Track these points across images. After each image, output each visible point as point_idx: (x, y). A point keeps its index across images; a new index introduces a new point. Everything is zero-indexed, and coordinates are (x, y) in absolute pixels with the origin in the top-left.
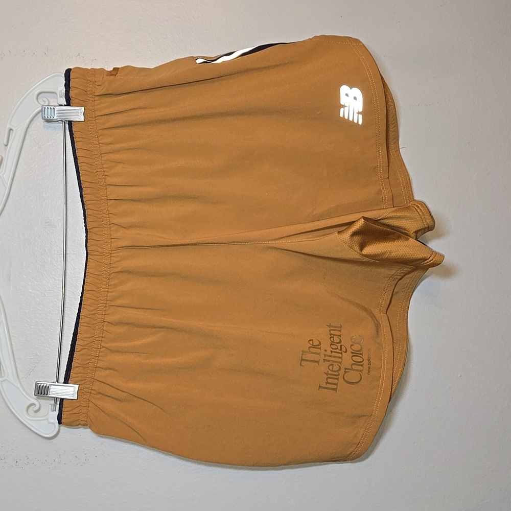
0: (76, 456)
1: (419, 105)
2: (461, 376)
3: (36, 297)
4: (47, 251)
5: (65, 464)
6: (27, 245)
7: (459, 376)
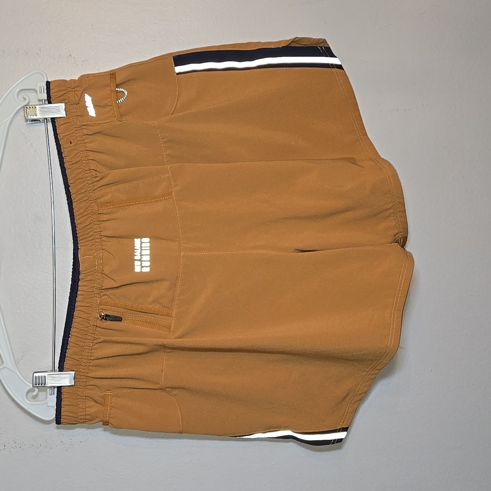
0: (62, 442)
1: (398, 110)
2: (431, 371)
3: (25, 289)
4: (37, 244)
5: (51, 448)
6: (17, 239)
7: (430, 370)
